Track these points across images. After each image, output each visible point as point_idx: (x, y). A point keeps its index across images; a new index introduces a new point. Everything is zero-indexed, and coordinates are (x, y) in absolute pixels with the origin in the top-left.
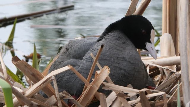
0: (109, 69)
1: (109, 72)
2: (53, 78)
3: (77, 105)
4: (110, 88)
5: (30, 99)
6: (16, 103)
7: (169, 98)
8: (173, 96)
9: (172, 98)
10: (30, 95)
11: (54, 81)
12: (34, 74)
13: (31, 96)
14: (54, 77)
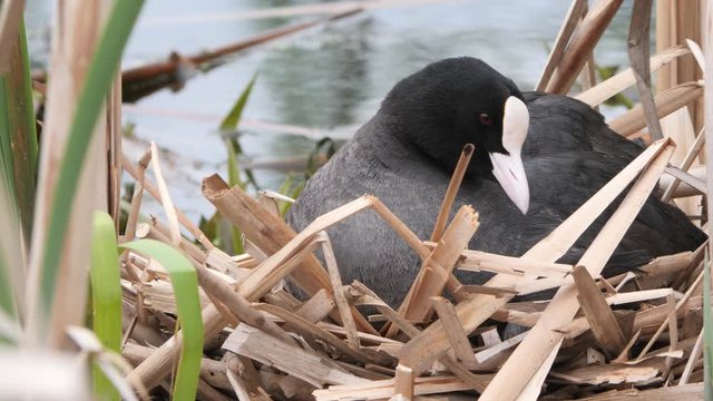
0: (477, 214)
1: (478, 224)
2: (324, 237)
3: (398, 322)
4: (482, 263)
5: (254, 304)
6: (212, 319)
7: (678, 300)
8: (691, 295)
9: (687, 300)
10: (254, 293)
11: (324, 244)
12: (269, 229)
13: (258, 294)
14: (324, 233)
